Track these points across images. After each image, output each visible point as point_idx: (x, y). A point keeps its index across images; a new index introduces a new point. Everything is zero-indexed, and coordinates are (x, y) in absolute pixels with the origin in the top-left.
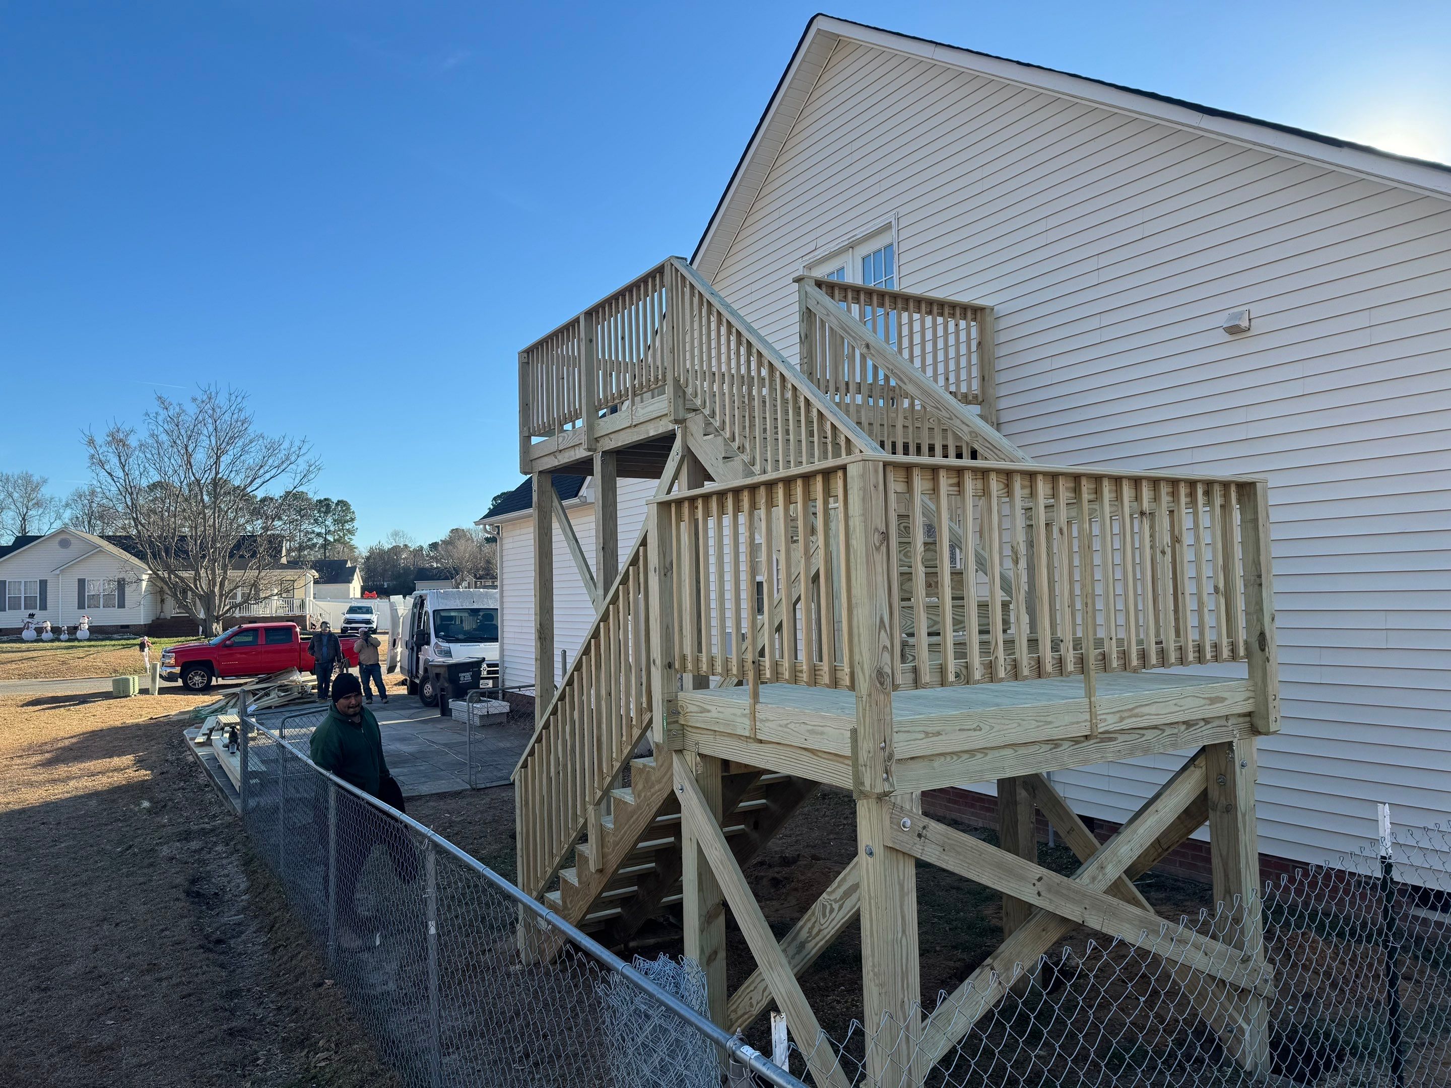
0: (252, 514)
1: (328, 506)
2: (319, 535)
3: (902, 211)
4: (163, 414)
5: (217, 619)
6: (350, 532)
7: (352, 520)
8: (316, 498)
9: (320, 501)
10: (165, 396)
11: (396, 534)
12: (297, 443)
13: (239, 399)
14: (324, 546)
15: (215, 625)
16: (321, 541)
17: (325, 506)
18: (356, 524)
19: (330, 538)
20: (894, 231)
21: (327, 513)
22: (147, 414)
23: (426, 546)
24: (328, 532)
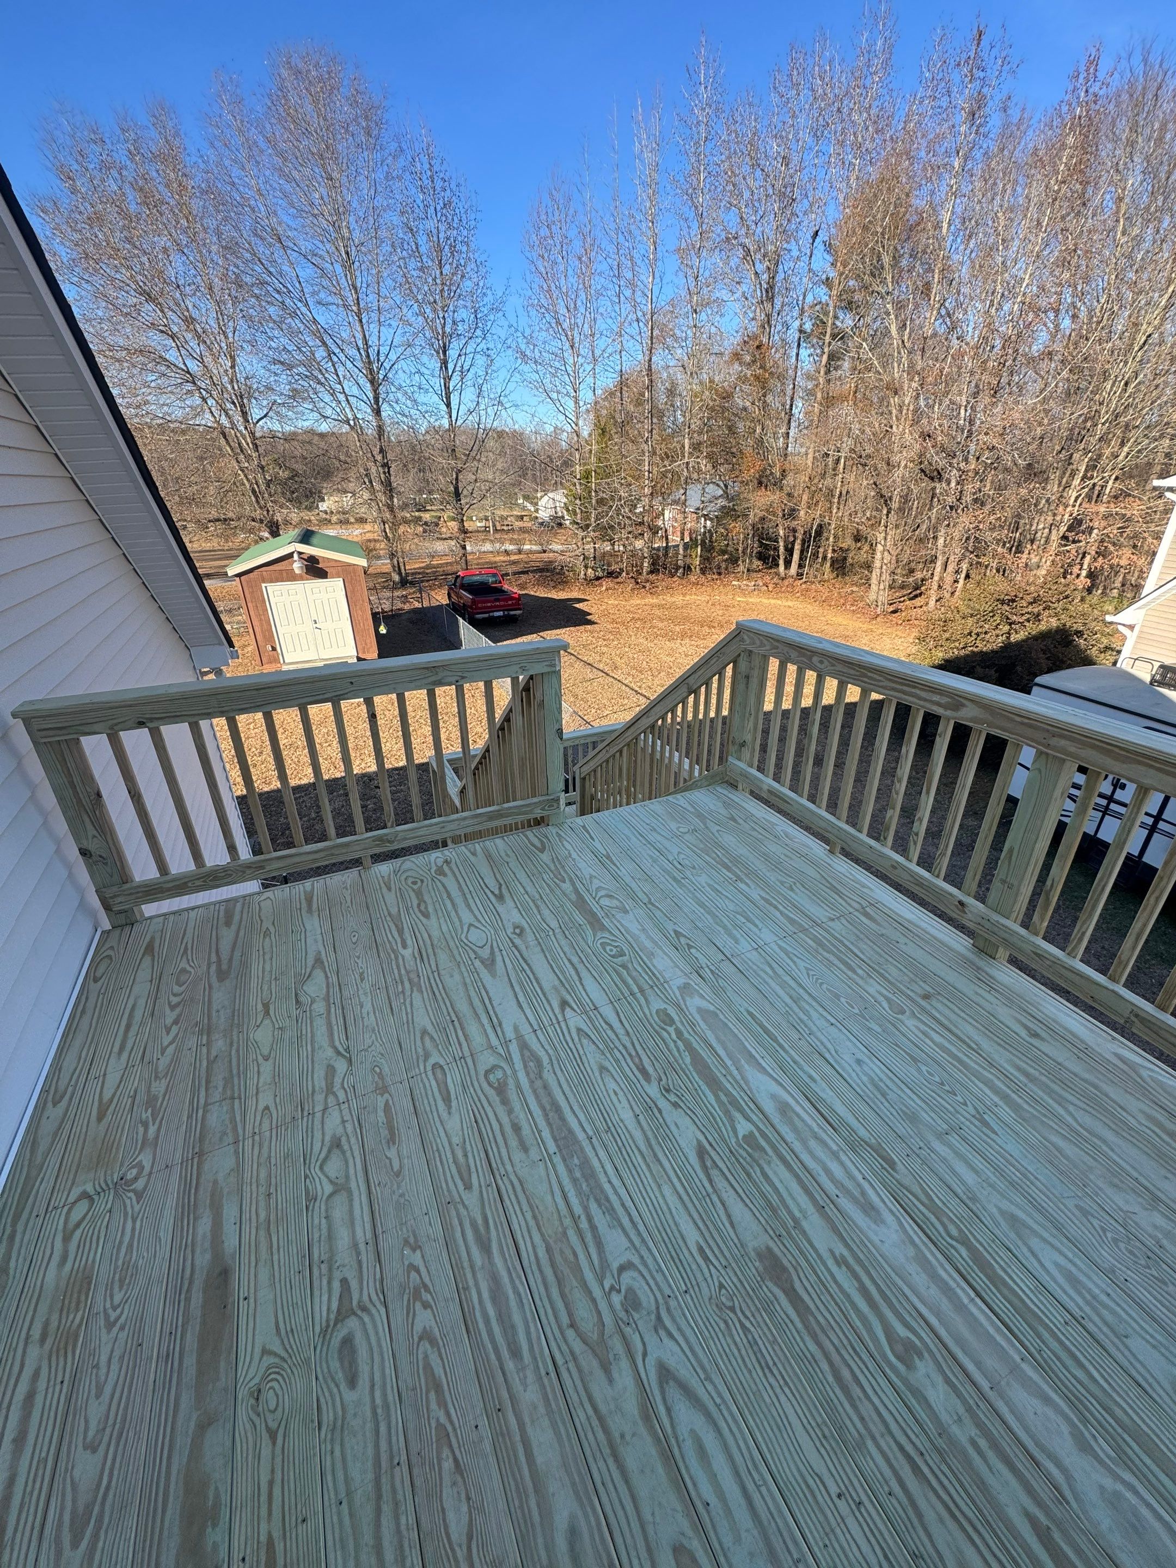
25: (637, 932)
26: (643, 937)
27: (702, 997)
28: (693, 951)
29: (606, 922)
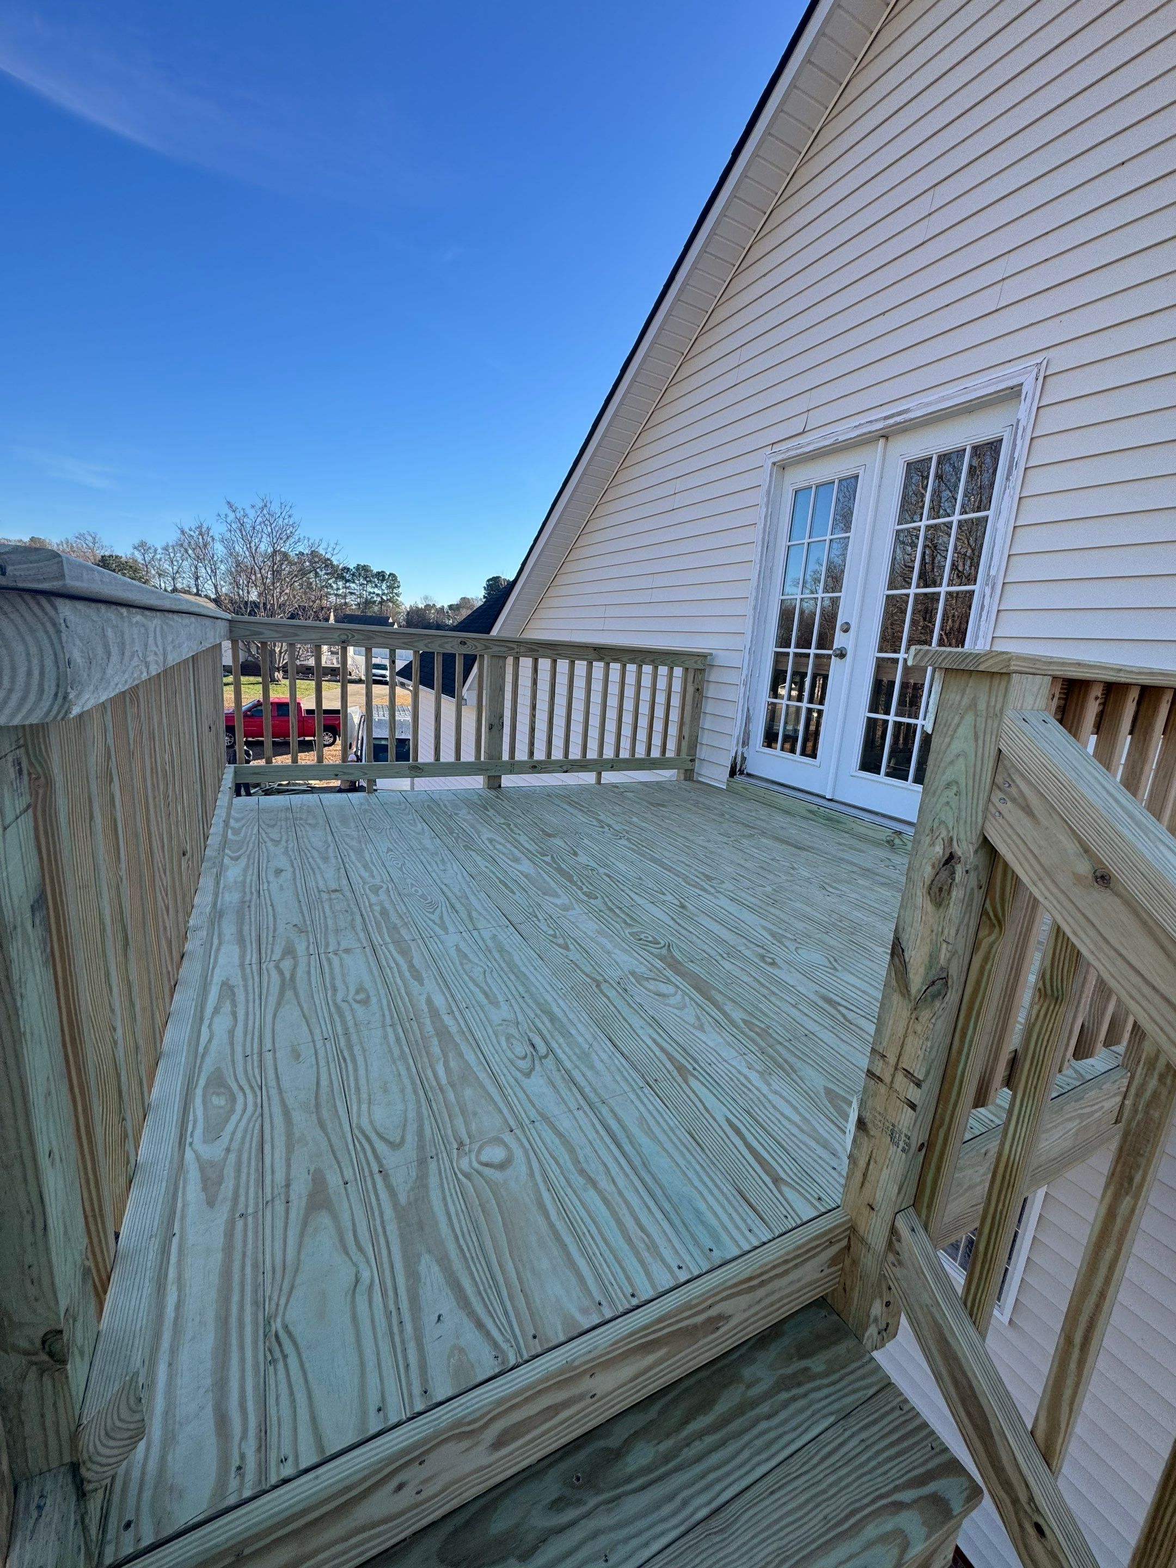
0: (336, 578)
1: (384, 576)
2: (378, 595)
3: (1061, 359)
4: (231, 516)
5: (278, 669)
6: (398, 595)
7: (398, 587)
8: (375, 571)
9: (379, 573)
10: (232, 502)
11: (426, 598)
12: (332, 545)
13: (288, 508)
14: (381, 603)
15: (276, 674)
16: (379, 599)
17: (381, 576)
18: (400, 590)
19: (384, 598)
20: (1024, 411)
21: (383, 580)
22: (219, 515)
23: (446, 606)
24: (384, 594)
25: (616, 951)
26: (609, 946)
27: (556, 905)
28: (551, 932)
29: (659, 964)
